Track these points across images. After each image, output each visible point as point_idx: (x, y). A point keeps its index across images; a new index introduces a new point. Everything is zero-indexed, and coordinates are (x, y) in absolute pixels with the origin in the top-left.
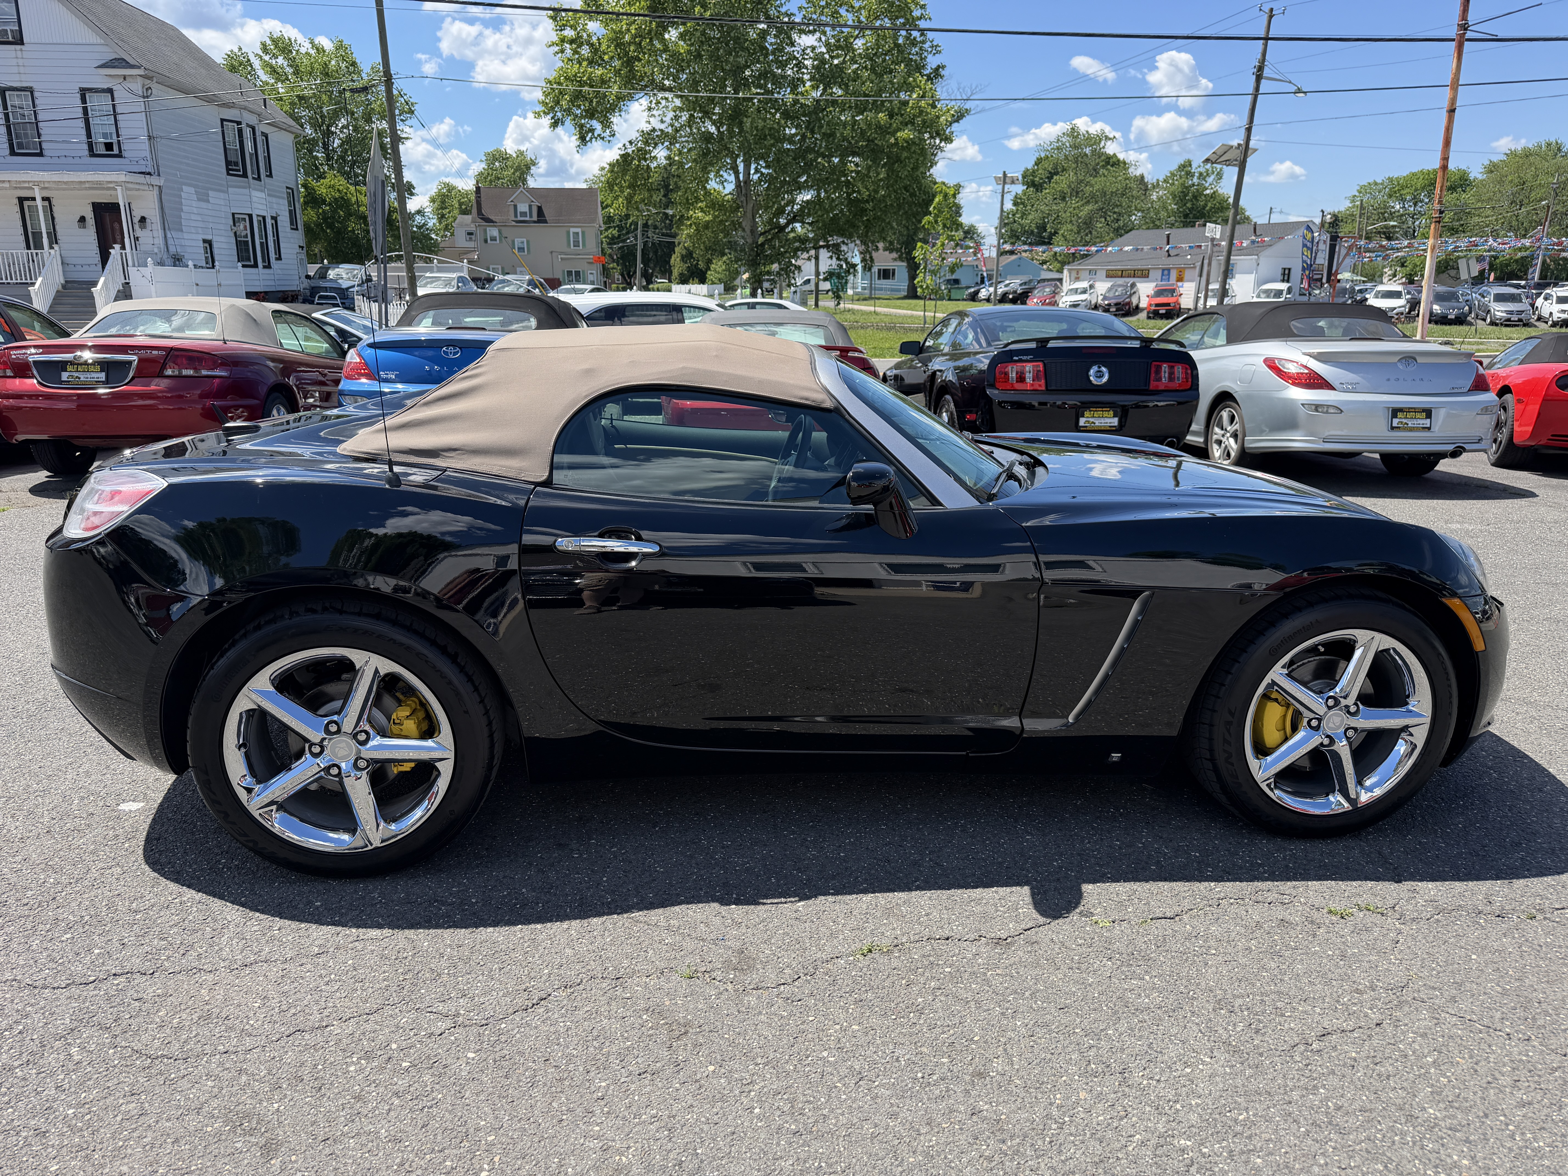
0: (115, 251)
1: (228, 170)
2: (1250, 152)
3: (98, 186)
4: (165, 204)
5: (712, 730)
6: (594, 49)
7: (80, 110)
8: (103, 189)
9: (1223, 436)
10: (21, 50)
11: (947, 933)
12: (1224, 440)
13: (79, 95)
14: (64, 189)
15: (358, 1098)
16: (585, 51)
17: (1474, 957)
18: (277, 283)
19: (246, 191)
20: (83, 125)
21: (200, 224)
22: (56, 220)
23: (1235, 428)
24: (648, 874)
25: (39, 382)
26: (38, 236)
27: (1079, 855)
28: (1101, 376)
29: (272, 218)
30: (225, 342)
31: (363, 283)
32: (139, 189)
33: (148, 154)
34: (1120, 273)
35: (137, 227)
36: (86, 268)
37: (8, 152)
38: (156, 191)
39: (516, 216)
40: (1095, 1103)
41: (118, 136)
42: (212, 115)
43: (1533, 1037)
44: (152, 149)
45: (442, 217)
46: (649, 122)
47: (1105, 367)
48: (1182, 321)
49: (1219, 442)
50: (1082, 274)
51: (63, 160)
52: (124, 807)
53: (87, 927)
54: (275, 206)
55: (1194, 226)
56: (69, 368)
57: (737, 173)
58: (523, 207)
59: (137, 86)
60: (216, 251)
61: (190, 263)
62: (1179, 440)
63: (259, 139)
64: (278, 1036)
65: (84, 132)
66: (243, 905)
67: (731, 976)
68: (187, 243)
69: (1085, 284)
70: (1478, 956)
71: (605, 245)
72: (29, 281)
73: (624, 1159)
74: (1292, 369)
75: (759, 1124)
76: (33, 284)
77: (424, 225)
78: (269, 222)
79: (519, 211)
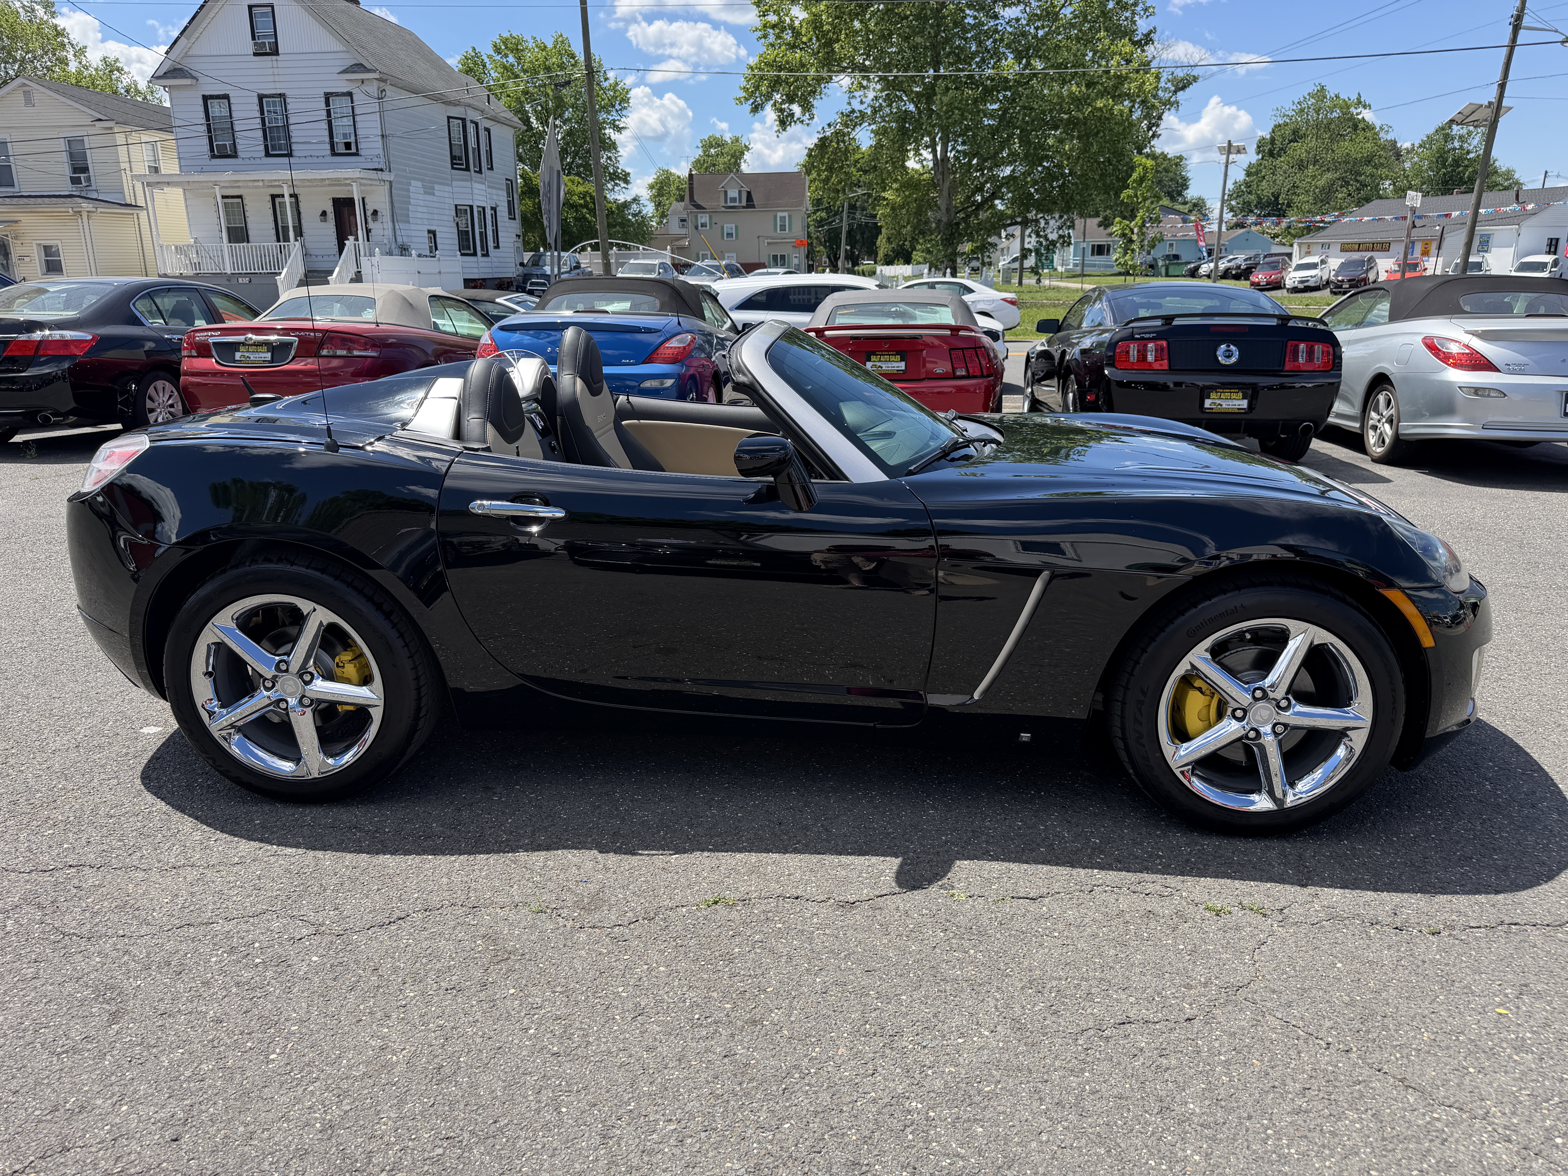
0: (350, 243)
1: (452, 164)
2: (1502, 112)
3: (336, 182)
4: (394, 198)
5: (654, 691)
6: (797, 34)
7: (324, 113)
8: (341, 185)
9: (1379, 421)
10: (277, 60)
11: (799, 893)
12: (1379, 425)
13: (323, 99)
14: (309, 187)
15: (206, 983)
16: (788, 36)
17: (1339, 965)
18: (495, 270)
19: (468, 184)
20: (326, 127)
21: (426, 216)
22: (302, 215)
23: (1390, 412)
24: (550, 819)
25: (216, 361)
26: (286, 229)
27: (973, 831)
28: (1229, 357)
29: (492, 208)
30: (377, 324)
31: (571, 270)
32: (371, 185)
33: (381, 152)
34: (1357, 247)
35: (369, 219)
36: (326, 258)
37: (263, 154)
38: (387, 186)
39: (726, 201)
40: (849, 1059)
41: (356, 136)
42: (440, 112)
43: (1355, 1049)
44: (385, 147)
45: (658, 205)
46: (849, 103)
47: (1235, 345)
48: (1349, 297)
49: (1375, 428)
50: (1313, 249)
51: (309, 160)
52: (145, 730)
53: (69, 826)
54: (495, 197)
55: (1452, 194)
56: (242, 348)
57: (934, 152)
58: (733, 193)
59: (373, 89)
60: (438, 241)
61: (413, 252)
62: (1317, 425)
63: (483, 134)
64: (170, 927)
65: (327, 133)
66: (197, 818)
67: (576, 914)
68: (414, 233)
69: (1315, 259)
70: (1344, 965)
71: (812, 229)
72: (277, 271)
73: (395, 1058)
74: (1454, 349)
75: (527, 1043)
76: (280, 273)
77: (640, 212)
78: (489, 212)
79: (729, 196)
